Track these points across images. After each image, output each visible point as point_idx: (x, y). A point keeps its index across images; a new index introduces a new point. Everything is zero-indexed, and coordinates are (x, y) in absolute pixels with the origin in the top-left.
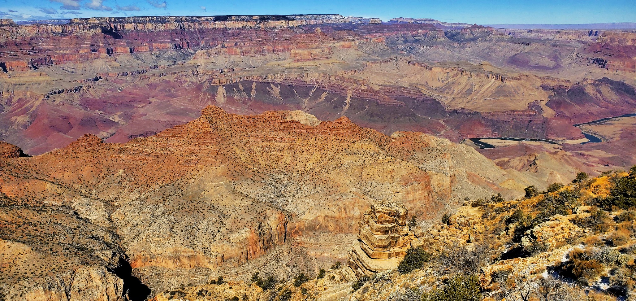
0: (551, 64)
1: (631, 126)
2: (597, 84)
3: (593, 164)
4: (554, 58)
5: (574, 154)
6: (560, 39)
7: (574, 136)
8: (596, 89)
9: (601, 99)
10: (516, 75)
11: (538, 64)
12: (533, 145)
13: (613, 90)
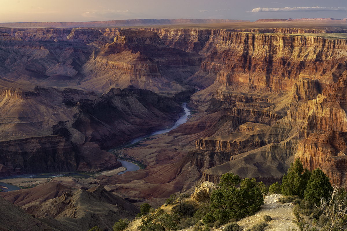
0: (71, 71)
1: (165, 145)
2: (123, 94)
3: (136, 199)
4: (72, 64)
5: (113, 189)
6: (76, 40)
7: (110, 165)
8: (124, 102)
9: (131, 113)
10: (32, 89)
11: (56, 73)
12: (66, 182)
13: (140, 101)
